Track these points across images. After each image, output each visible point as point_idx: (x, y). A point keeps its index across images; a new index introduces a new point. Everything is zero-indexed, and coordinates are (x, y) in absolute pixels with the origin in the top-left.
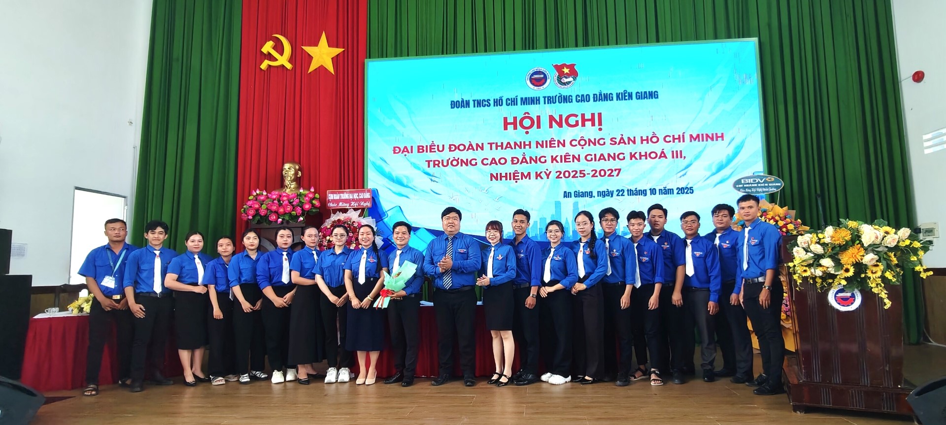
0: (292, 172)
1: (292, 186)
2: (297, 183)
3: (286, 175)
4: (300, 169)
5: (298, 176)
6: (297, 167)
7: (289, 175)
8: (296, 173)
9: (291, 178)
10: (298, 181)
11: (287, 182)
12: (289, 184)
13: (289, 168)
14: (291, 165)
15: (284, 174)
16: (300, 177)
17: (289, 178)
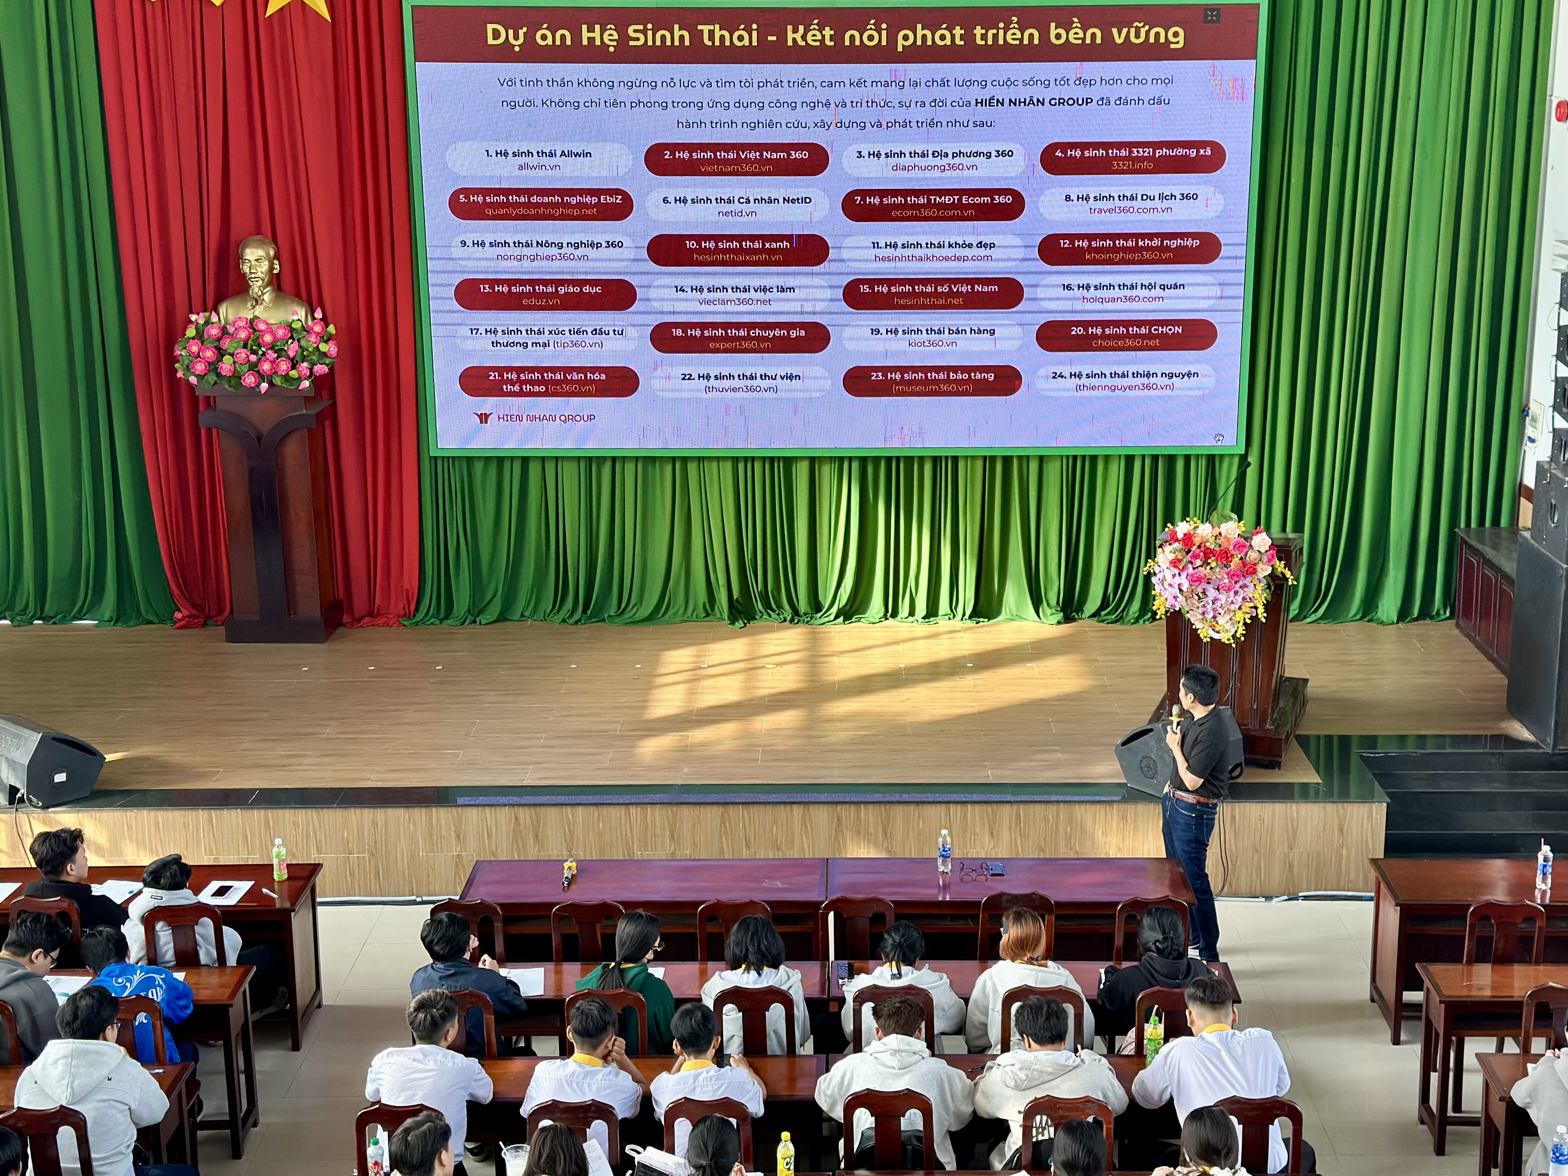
0: (265, 266)
1: (266, 297)
2: (273, 290)
3: (253, 276)
4: (277, 256)
5: (275, 271)
6: (272, 253)
7: (260, 275)
8: (271, 268)
9: (263, 280)
10: (276, 282)
11: (256, 290)
12: (260, 293)
13: (257, 260)
14: (260, 253)
15: (247, 271)
16: (278, 275)
17: (260, 283)
